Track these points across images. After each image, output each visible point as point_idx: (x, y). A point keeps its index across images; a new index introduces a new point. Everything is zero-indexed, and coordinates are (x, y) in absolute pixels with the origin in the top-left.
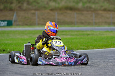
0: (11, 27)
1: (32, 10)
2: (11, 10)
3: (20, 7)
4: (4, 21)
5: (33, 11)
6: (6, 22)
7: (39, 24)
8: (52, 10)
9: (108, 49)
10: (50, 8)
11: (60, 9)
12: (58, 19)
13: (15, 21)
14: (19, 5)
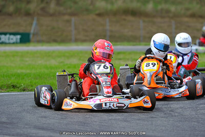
0: (28, 44)
1: (64, 14)
2: (28, 14)
3: (43, 9)
4: (14, 34)
5: (67, 17)
6: (19, 37)
7: (77, 41)
8: (99, 15)
10: (97, 12)
11: (115, 13)
12: (111, 31)
13: (34, 34)
14: (43, 5)
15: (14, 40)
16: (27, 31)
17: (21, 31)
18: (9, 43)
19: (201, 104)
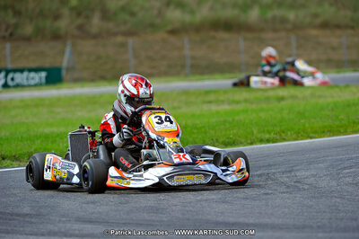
0: (58, 86)
1: (115, 34)
2: (56, 37)
3: (80, 28)
4: (37, 70)
5: (120, 39)
6: (43, 74)
8: (173, 32)
9: (338, 137)
10: (169, 28)
11: (198, 28)
12: (193, 58)
13: (68, 69)
14: (80, 21)
15: (37, 80)
16: (57, 65)
17: (47, 65)
18: (29, 86)
19: (345, 168)
